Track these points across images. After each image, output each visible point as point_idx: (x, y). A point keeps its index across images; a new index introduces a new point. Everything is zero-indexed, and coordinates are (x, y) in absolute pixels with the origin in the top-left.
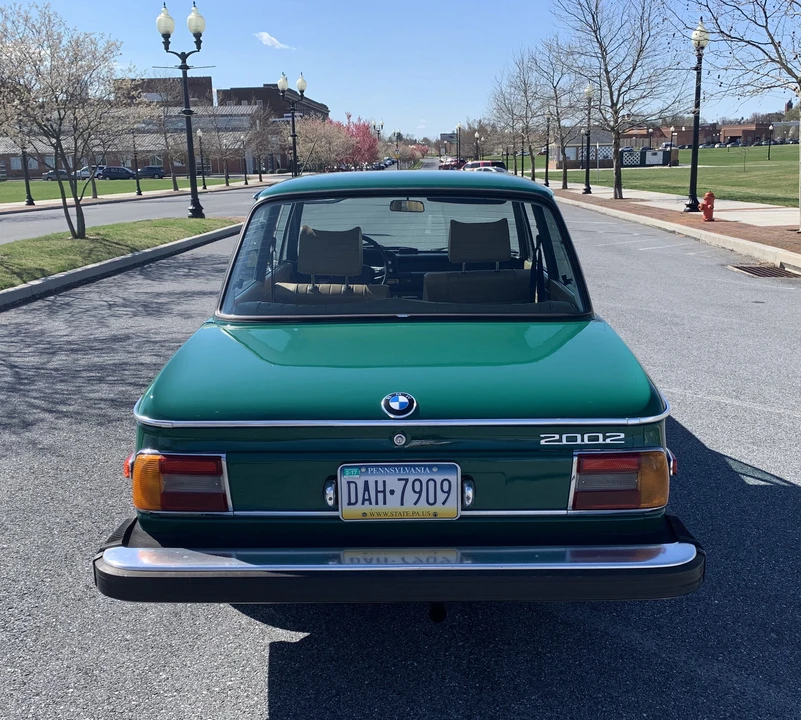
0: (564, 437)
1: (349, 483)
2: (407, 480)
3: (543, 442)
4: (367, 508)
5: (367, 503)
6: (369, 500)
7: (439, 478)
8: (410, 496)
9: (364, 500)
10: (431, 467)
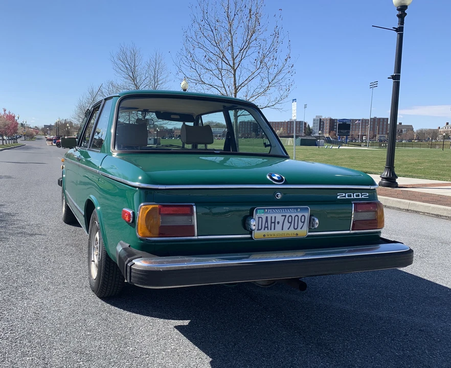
0: (346, 194)
1: (259, 218)
2: (285, 216)
3: (338, 197)
4: (266, 232)
5: (266, 229)
6: (267, 227)
7: (300, 215)
8: (287, 225)
9: (265, 227)
10: (297, 209)
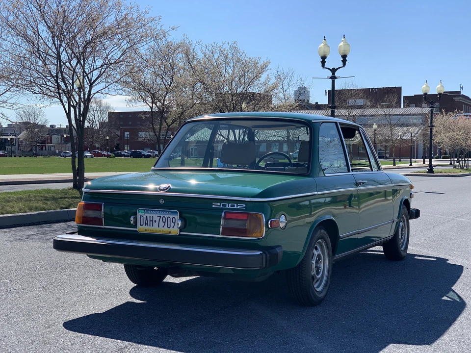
0: (222, 204)
1: (141, 216)
2: (160, 217)
3: (213, 206)
4: (146, 227)
5: (147, 225)
6: (147, 224)
7: (171, 217)
8: (162, 224)
9: (146, 224)
10: (169, 212)
